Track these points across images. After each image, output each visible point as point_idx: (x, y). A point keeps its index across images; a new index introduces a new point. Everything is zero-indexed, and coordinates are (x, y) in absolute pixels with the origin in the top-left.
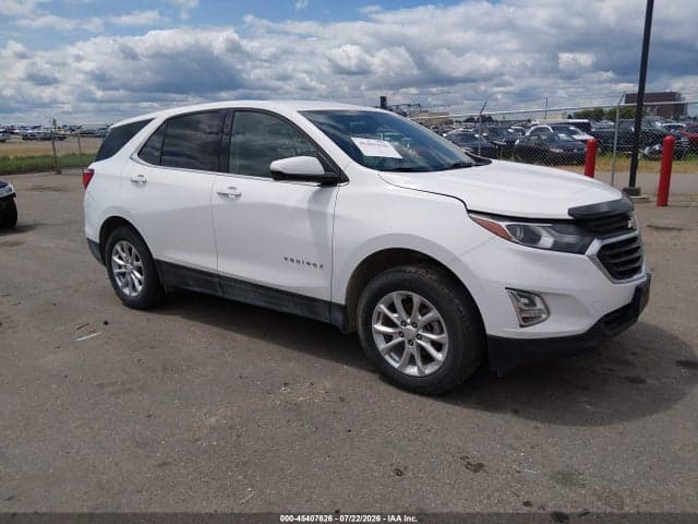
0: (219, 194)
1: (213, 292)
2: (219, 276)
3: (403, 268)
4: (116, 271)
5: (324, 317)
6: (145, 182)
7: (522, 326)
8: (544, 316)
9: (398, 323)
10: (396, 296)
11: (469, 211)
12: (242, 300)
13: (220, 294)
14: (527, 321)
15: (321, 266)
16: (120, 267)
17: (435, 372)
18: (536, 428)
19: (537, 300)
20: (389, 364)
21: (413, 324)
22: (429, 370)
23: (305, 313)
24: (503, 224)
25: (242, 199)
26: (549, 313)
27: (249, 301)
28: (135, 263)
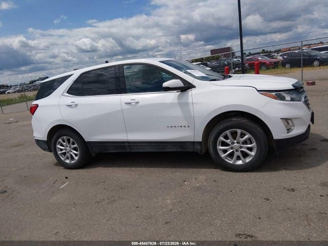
0: (125, 103)
1: (124, 151)
2: (128, 142)
3: (230, 119)
4: (59, 152)
5: (190, 149)
6: (76, 105)
7: (288, 133)
8: (292, 128)
9: (230, 143)
10: (228, 132)
11: (258, 91)
12: (142, 151)
13: (128, 150)
14: (289, 130)
15: (188, 126)
16: (61, 150)
17: (251, 160)
18: (298, 172)
19: (289, 121)
20: (227, 162)
21: (237, 143)
22: (248, 160)
23: (180, 150)
24: (274, 94)
25: (140, 104)
26: (294, 126)
27: (146, 151)
28: (73, 146)
